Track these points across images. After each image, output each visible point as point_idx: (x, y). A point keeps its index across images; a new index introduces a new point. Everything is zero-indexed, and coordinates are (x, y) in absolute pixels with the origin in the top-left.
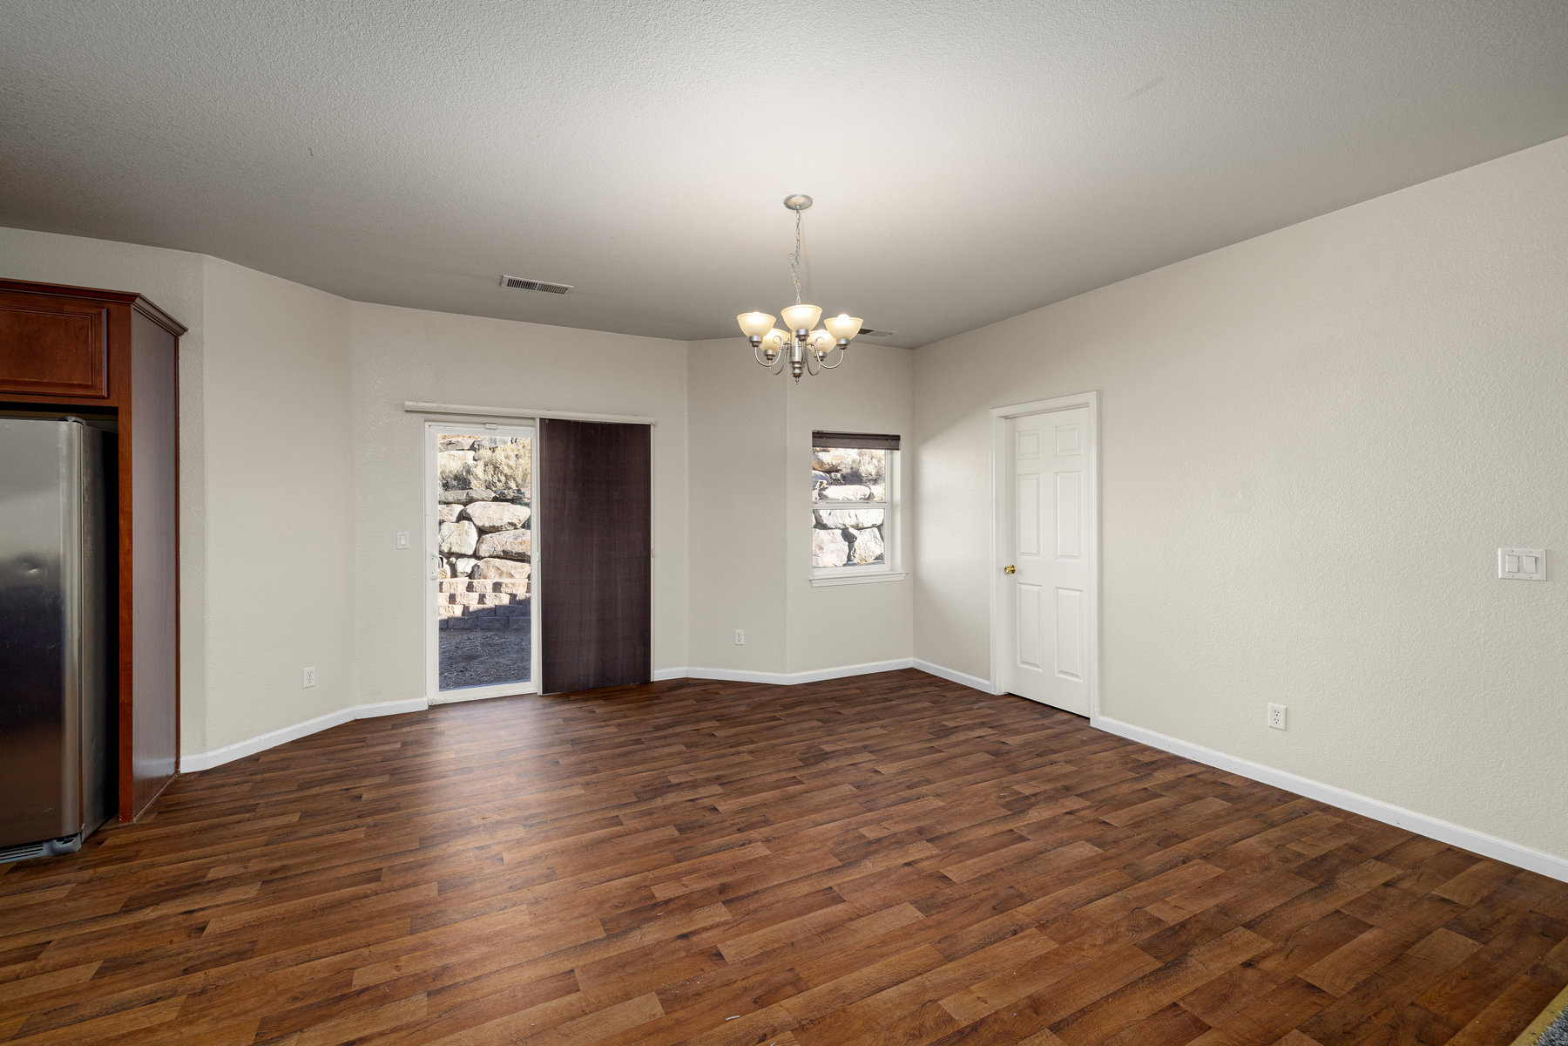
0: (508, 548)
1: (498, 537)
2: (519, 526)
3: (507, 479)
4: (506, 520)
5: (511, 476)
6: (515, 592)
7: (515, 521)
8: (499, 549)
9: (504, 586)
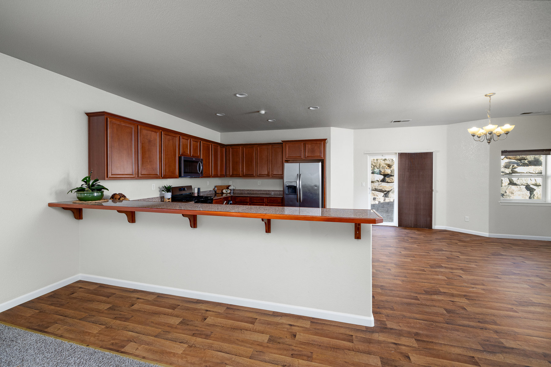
0: (377, 188)
1: (373, 184)
2: (379, 181)
3: (374, 167)
4: (376, 179)
5: (375, 166)
6: (380, 201)
7: (379, 180)
8: (374, 188)
9: (377, 199)
